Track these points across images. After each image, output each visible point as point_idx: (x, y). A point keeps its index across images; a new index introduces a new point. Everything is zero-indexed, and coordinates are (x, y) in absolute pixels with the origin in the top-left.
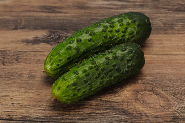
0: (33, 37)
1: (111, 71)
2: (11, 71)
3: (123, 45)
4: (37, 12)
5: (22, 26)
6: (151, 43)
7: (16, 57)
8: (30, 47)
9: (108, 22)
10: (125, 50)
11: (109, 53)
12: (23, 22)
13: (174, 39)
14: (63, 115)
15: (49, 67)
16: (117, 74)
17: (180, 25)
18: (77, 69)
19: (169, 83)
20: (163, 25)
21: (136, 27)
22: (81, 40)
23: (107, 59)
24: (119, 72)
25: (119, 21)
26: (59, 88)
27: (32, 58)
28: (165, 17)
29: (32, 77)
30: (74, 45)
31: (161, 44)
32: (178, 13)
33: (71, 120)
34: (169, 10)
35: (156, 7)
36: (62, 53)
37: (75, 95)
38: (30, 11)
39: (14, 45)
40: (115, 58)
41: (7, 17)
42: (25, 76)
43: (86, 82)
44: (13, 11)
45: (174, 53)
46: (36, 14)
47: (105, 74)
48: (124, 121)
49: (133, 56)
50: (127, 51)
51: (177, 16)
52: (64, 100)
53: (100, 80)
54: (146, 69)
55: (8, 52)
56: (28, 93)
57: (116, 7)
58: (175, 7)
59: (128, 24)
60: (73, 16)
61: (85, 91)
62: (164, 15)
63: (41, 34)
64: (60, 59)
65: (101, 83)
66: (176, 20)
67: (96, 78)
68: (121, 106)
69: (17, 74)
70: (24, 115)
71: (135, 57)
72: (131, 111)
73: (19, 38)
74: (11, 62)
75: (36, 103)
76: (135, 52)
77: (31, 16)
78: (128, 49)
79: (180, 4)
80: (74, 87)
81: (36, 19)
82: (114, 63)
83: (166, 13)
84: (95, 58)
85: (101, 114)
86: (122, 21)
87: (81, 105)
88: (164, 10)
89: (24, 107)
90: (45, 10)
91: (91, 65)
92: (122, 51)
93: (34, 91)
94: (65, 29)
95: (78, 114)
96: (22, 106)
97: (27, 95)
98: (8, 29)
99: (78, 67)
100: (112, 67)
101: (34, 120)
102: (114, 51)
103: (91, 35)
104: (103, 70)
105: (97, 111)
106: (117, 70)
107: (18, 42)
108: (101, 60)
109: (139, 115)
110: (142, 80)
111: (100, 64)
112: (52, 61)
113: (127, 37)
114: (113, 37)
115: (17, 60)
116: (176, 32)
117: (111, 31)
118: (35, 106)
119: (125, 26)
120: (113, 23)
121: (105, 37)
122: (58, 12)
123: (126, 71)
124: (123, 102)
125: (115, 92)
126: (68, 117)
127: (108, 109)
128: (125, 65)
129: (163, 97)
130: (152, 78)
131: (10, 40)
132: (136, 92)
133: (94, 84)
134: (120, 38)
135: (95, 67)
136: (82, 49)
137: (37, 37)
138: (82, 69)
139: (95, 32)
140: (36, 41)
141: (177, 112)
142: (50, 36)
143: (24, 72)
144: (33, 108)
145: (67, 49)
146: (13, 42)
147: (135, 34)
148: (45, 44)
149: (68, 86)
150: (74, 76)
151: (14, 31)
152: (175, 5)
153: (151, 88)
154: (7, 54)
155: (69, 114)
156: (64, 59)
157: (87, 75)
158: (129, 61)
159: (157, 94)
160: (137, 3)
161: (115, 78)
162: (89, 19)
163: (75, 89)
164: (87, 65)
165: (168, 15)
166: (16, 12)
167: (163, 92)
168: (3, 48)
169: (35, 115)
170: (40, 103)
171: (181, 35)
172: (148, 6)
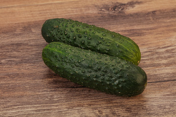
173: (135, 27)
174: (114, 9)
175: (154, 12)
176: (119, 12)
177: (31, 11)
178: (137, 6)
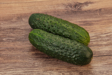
173: (88, 20)
174: (75, 7)
175: (100, 10)
176: (78, 9)
177: (22, 7)
178: (90, 5)
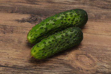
0: (22, 18)
1: (64, 42)
2: (8, 38)
3: (71, 28)
4: (25, 3)
5: (15, 11)
6: (87, 27)
7: (12, 29)
8: (20, 24)
9: (64, 14)
10: (73, 31)
11: (64, 32)
12: (16, 9)
13: (100, 25)
14: (36, 66)
15: (29, 38)
16: (67, 45)
17: (104, 17)
18: (45, 41)
19: (95, 51)
20: (94, 16)
21: (80, 18)
22: (48, 24)
23: (62, 36)
24: (68, 44)
25: (70, 14)
26: (35, 51)
27: (21, 31)
28: (96, 11)
29: (20, 42)
30: (44, 26)
31: (93, 27)
32: (103, 9)
33: (40, 69)
34: (99, 7)
35: (91, 5)
36: (38, 31)
37: (43, 55)
38: (21, 2)
39: (11, 22)
40: (67, 35)
41: (7, 5)
42: (16, 41)
43: (50, 48)
44: (11, 2)
45: (100, 33)
46: (24, 4)
47: (61, 44)
48: (69, 71)
49: (77, 35)
50: (74, 32)
51: (103, 11)
52: (37, 57)
53: (57, 48)
54: (84, 42)
55: (7, 26)
56: (17, 51)
57: (69, 3)
58: (102, 6)
59: (75, 16)
60: (45, 7)
61: (49, 54)
62: (96, 10)
63: (26, 17)
64: (36, 34)
65: (58, 49)
66: (102, 14)
67: (56, 46)
68: (68, 63)
69: (11, 39)
70: (14, 64)
71: (78, 36)
72: (73, 66)
73: (14, 18)
74: (8, 32)
75: (21, 58)
76: (78, 33)
77: (21, 6)
78: (74, 31)
79: (105, 4)
80: (43, 51)
81: (24, 8)
82: (66, 39)
83: (97, 9)
84: (56, 35)
85: (57, 67)
86: (72, 14)
87: (46, 60)
88: (96, 7)
89: (15, 60)
90: (29, 2)
91: (53, 39)
92: (71, 32)
93: (21, 51)
94: (40, 15)
95: (45, 66)
96: (14, 59)
97: (17, 53)
98: (8, 12)
99: (46, 40)
100: (65, 41)
101: (20, 68)
102: (66, 31)
103: (54, 21)
104: (60, 42)
105: (55, 65)
106: (67, 42)
107: (13, 21)
108: (59, 36)
109: (78, 69)
110: (81, 48)
111: (58, 39)
112: (32, 35)
113: (74, 23)
114: (66, 23)
115: (12, 32)
116: (102, 21)
117: (65, 20)
118: (21, 59)
119: (73, 17)
120: (67, 15)
121: (62, 23)
122: (37, 4)
123: (72, 43)
124: (70, 60)
125: (66, 54)
126: (39, 67)
127: (61, 64)
128: (72, 40)
129: (91, 59)
130: (86, 47)
131: (9, 19)
132: (77, 55)
133: (54, 50)
134: (70, 24)
135: (55, 40)
136: (49, 29)
137: (24, 18)
138: (48, 41)
139: (56, 19)
140: (23, 21)
141: (98, 68)
142: (31, 18)
143: (16, 39)
144: (20, 60)
145: (41, 28)
146: (10, 20)
147: (79, 21)
148: (28, 23)
149: (40, 50)
150: (43, 45)
151: (11, 14)
152: (102, 5)
153: (85, 53)
154: (6, 27)
155: (39, 66)
156: (38, 34)
157: (50, 45)
158: (74, 38)
159: (89, 57)
160: (81, 2)
161: (66, 46)
162: (53, 9)
163: (44, 52)
164: (51, 39)
165: (98, 10)
166: (12, 2)
167: (92, 56)
168: (4, 24)
169: (20, 65)
170: (23, 58)
171: (104, 23)
172: (87, 4)
